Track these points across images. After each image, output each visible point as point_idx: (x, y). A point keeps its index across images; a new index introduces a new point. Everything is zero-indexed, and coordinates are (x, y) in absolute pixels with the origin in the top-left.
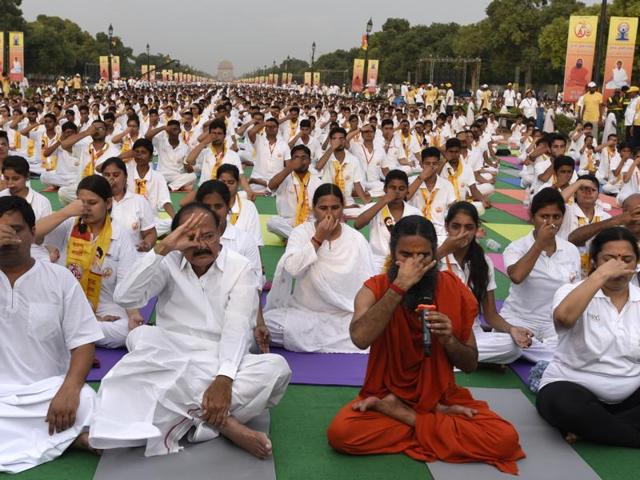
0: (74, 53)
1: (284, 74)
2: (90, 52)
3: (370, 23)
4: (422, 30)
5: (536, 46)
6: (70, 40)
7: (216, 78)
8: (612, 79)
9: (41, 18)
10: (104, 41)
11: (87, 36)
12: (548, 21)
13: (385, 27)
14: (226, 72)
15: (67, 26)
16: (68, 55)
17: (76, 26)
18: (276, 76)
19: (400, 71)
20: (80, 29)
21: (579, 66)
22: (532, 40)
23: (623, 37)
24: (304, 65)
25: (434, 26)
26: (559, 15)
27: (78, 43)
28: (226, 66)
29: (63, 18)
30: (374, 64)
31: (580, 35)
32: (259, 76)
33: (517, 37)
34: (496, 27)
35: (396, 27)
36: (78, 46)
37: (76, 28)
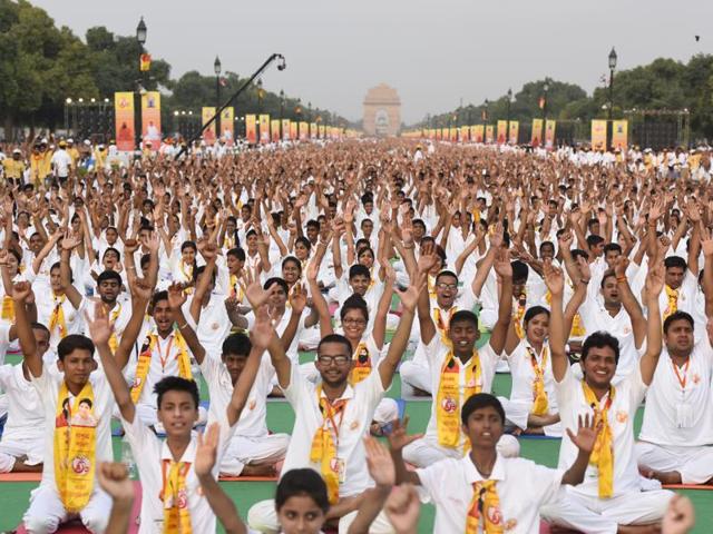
0: (37, 77)
1: (537, 123)
2: (73, 75)
6: (30, 47)
7: (359, 126)
10: (104, 46)
14: (381, 112)
15: (22, 16)
16: (25, 84)
17: (43, 13)
18: (515, 124)
20: (51, 23)
27: (47, 55)
28: (383, 98)
32: (471, 123)
36: (47, 61)
37: (43, 20)
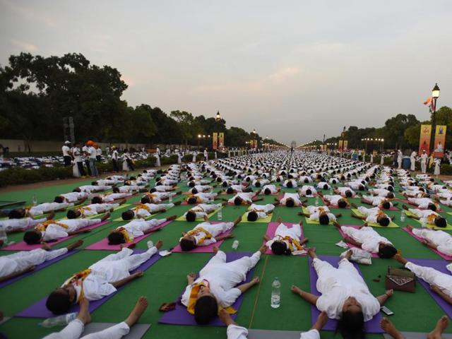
3: (345, 128)
4: (362, 130)
5: (403, 135)
8: (437, 148)
9: (232, 128)
11: (247, 134)
12: (407, 127)
13: (349, 129)
19: (355, 144)
21: (425, 143)
22: (402, 134)
23: (441, 132)
24: (320, 143)
25: (367, 129)
26: (411, 125)
29: (239, 127)
30: (346, 142)
31: (425, 132)
33: (396, 132)
34: (389, 129)
35: (353, 129)
